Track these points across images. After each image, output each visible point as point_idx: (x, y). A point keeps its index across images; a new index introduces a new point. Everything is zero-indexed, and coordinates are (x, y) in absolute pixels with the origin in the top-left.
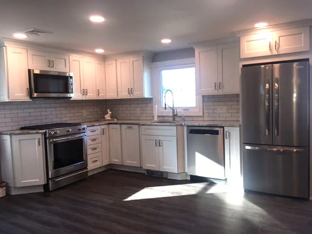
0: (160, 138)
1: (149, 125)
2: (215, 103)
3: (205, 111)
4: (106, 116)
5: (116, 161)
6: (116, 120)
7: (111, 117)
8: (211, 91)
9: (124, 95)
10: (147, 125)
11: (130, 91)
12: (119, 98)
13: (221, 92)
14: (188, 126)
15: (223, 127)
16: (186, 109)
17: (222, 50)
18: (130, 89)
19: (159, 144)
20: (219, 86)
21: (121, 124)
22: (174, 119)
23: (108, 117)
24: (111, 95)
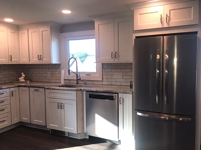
0: (63, 101)
1: (53, 89)
2: (113, 70)
3: (104, 76)
4: (20, 79)
5: (25, 119)
6: (28, 82)
7: (25, 79)
8: (108, 59)
9: (34, 60)
10: (50, 89)
11: (40, 58)
12: (30, 63)
13: (116, 61)
14: (87, 91)
15: (118, 93)
16: (88, 74)
17: (118, 23)
18: (40, 55)
19: (61, 106)
20: (115, 55)
21: (29, 87)
22: (77, 83)
23: (22, 79)
24: (24, 60)
